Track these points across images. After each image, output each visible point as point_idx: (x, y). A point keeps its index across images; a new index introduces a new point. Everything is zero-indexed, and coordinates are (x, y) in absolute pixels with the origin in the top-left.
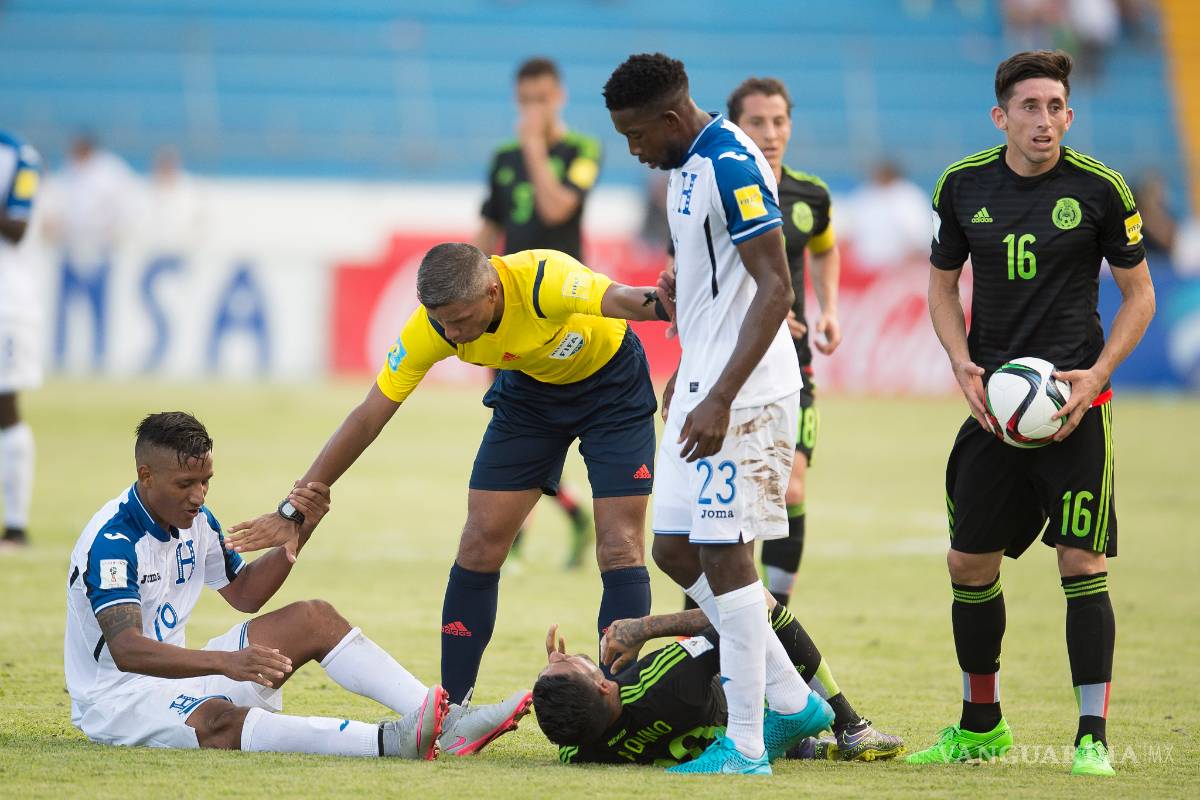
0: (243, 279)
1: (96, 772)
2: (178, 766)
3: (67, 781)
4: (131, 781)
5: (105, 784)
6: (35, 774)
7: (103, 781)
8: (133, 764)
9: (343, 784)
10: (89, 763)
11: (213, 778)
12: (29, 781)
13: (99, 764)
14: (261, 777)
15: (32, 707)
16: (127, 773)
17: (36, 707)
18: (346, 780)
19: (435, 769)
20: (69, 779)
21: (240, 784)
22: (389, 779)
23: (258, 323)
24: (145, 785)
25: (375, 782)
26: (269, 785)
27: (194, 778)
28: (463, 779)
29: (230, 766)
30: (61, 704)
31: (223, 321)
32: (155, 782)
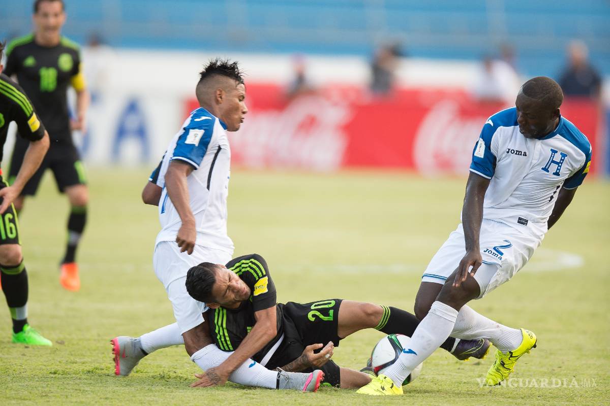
0: (132, 107)
1: (44, 394)
2: (92, 392)
3: (27, 399)
4: (64, 400)
5: (49, 401)
6: (8, 396)
7: (48, 400)
8: (65, 390)
9: (187, 403)
10: (40, 388)
11: (112, 399)
12: (5, 399)
13: (46, 389)
14: (140, 398)
15: (6, 356)
16: (62, 395)
17: (10, 356)
18: (189, 400)
19: (241, 394)
20: (28, 398)
21: (128, 402)
22: (214, 400)
23: (142, 133)
24: (72, 402)
25: (206, 402)
26: (145, 403)
27: (101, 398)
28: (256, 400)
29: (122, 391)
30: (24, 355)
31: (121, 133)
32: (78, 400)
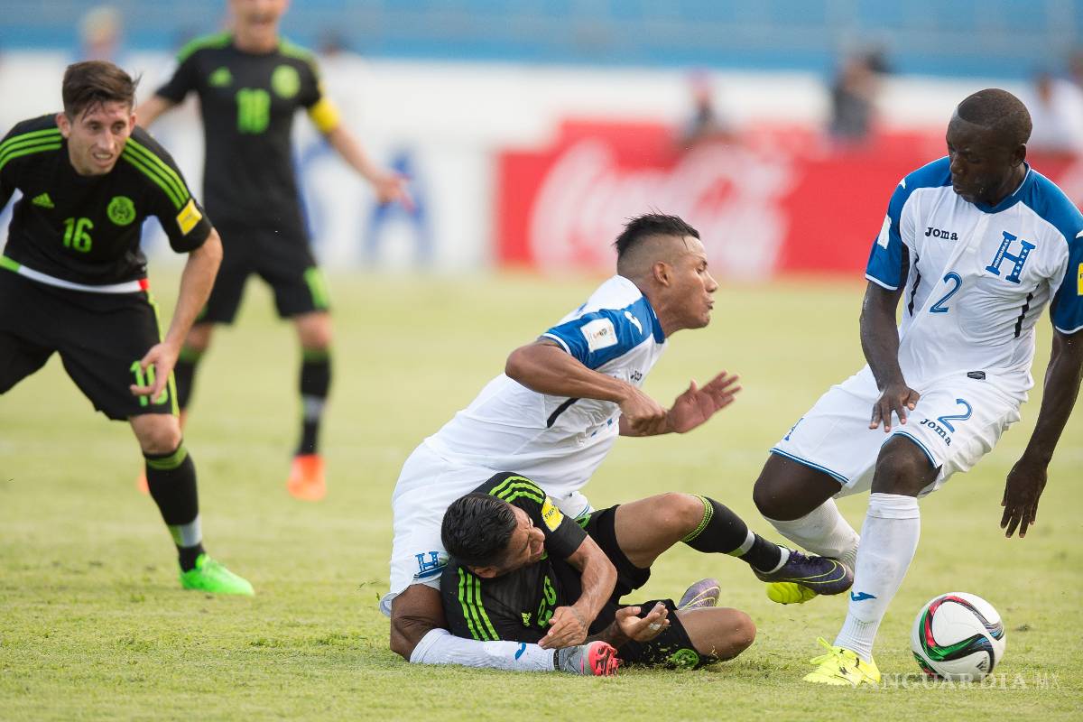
0: (402, 165)
1: (240, 682)
2: (327, 678)
3: (210, 691)
4: (277, 693)
5: (249, 695)
6: (175, 685)
7: (247, 692)
8: (279, 675)
9: (499, 699)
10: (232, 672)
11: (362, 691)
12: (169, 691)
13: (243, 674)
14: (413, 690)
15: (172, 613)
16: (273, 684)
17: (178, 614)
18: (502, 694)
19: (597, 683)
20: (211, 689)
21: (391, 696)
22: (547, 693)
23: (417, 213)
24: (290, 697)
25: (532, 696)
26: (422, 699)
27: (342, 690)
28: (624, 694)
29: (380, 677)
30: (204, 611)
31: (382, 209)
32: (302, 694)
